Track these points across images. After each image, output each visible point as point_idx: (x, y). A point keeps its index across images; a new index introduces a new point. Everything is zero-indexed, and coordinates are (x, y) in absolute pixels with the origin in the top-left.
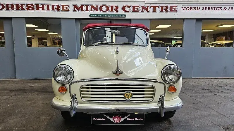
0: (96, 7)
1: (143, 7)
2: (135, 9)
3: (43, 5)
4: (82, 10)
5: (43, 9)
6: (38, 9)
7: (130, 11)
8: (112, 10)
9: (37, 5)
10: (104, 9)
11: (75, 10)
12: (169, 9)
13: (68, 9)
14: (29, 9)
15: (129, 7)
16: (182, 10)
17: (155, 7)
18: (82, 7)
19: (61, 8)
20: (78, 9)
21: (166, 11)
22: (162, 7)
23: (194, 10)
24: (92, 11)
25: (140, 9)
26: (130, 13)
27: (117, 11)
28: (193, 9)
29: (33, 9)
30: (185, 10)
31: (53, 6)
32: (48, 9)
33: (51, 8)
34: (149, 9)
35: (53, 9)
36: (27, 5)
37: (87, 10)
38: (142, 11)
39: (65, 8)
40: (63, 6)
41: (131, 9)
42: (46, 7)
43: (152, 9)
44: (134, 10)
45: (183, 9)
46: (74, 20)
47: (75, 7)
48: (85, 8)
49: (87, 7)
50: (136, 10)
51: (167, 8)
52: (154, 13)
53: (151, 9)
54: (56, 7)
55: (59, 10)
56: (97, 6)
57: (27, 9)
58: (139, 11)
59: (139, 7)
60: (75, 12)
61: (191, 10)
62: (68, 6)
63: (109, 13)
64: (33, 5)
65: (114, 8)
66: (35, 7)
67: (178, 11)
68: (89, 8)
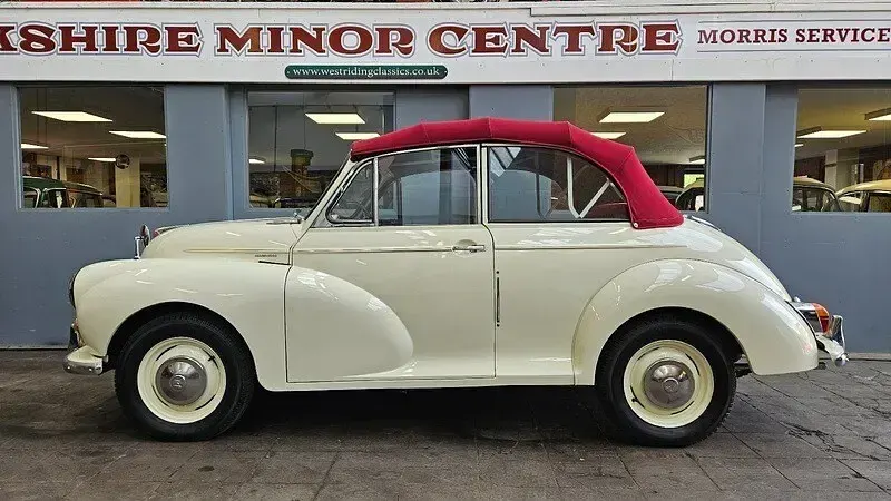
0: (315, 36)
1: (522, 33)
2: (485, 41)
3: (90, 31)
4: (256, 48)
5: (91, 47)
6: (67, 47)
7: (464, 49)
8: (384, 48)
9: (67, 31)
10: (351, 40)
11: (223, 49)
12: (641, 40)
13: (194, 45)
14: (34, 45)
15: (460, 32)
16: (701, 42)
17: (574, 32)
18: (254, 33)
19: (163, 42)
20: (238, 43)
21: (626, 48)
22: (607, 32)
23: (756, 41)
24: (295, 50)
25: (509, 40)
26: (464, 59)
27: (407, 51)
28: (752, 37)
29: (49, 46)
30: (714, 42)
31: (131, 32)
32: (111, 46)
33: (121, 39)
34: (549, 42)
35: (132, 46)
36: (24, 32)
37: (276, 46)
38: (518, 49)
39: (181, 39)
40: (173, 32)
41: (470, 39)
42: (100, 39)
43: (563, 39)
44: (480, 47)
45: (707, 37)
46: (222, 93)
48: (265, 40)
49: (276, 33)
50: (492, 45)
51: (630, 33)
52: (573, 57)
53: (558, 43)
54: (142, 36)
55: (155, 50)
56: (319, 31)
57: (26, 46)
58: (502, 50)
59: (502, 30)
60: (223, 58)
61: (741, 41)
62: (194, 30)
63: (370, 58)
64: (49, 32)
65: (395, 37)
66: (57, 38)
67: (681, 50)
68: (287, 40)
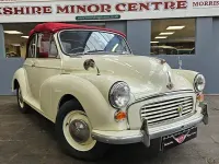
0: (83, 8)
1: (142, 5)
2: (131, 7)
3: (22, 8)
4: (67, 12)
6: (16, 13)
7: (125, 10)
8: (103, 11)
10: (93, 9)
11: (58, 12)
12: (176, 5)
13: (50, 11)
14: (7, 13)
15: (124, 5)
17: (157, 4)
18: (66, 8)
19: (42, 11)
20: (62, 10)
22: (166, 4)
24: (78, 12)
25: (138, 7)
27: (109, 11)
29: (11, 13)
31: (33, 8)
32: (28, 12)
33: (31, 10)
34: (150, 7)
35: (33, 12)
36: (4, 9)
37: (73, 11)
38: (141, 9)
39: (46, 10)
40: (45, 8)
41: (127, 7)
42: (25, 11)
43: (154, 6)
45: (195, 4)
47: (59, 8)
48: (70, 9)
49: (73, 7)
50: (133, 8)
53: (152, 7)
54: (36, 9)
55: (40, 13)
56: (85, 6)
59: (136, 4)
61: (205, 5)
62: (50, 7)
63: (99, 14)
64: (11, 9)
67: (188, 8)
68: (76, 9)
